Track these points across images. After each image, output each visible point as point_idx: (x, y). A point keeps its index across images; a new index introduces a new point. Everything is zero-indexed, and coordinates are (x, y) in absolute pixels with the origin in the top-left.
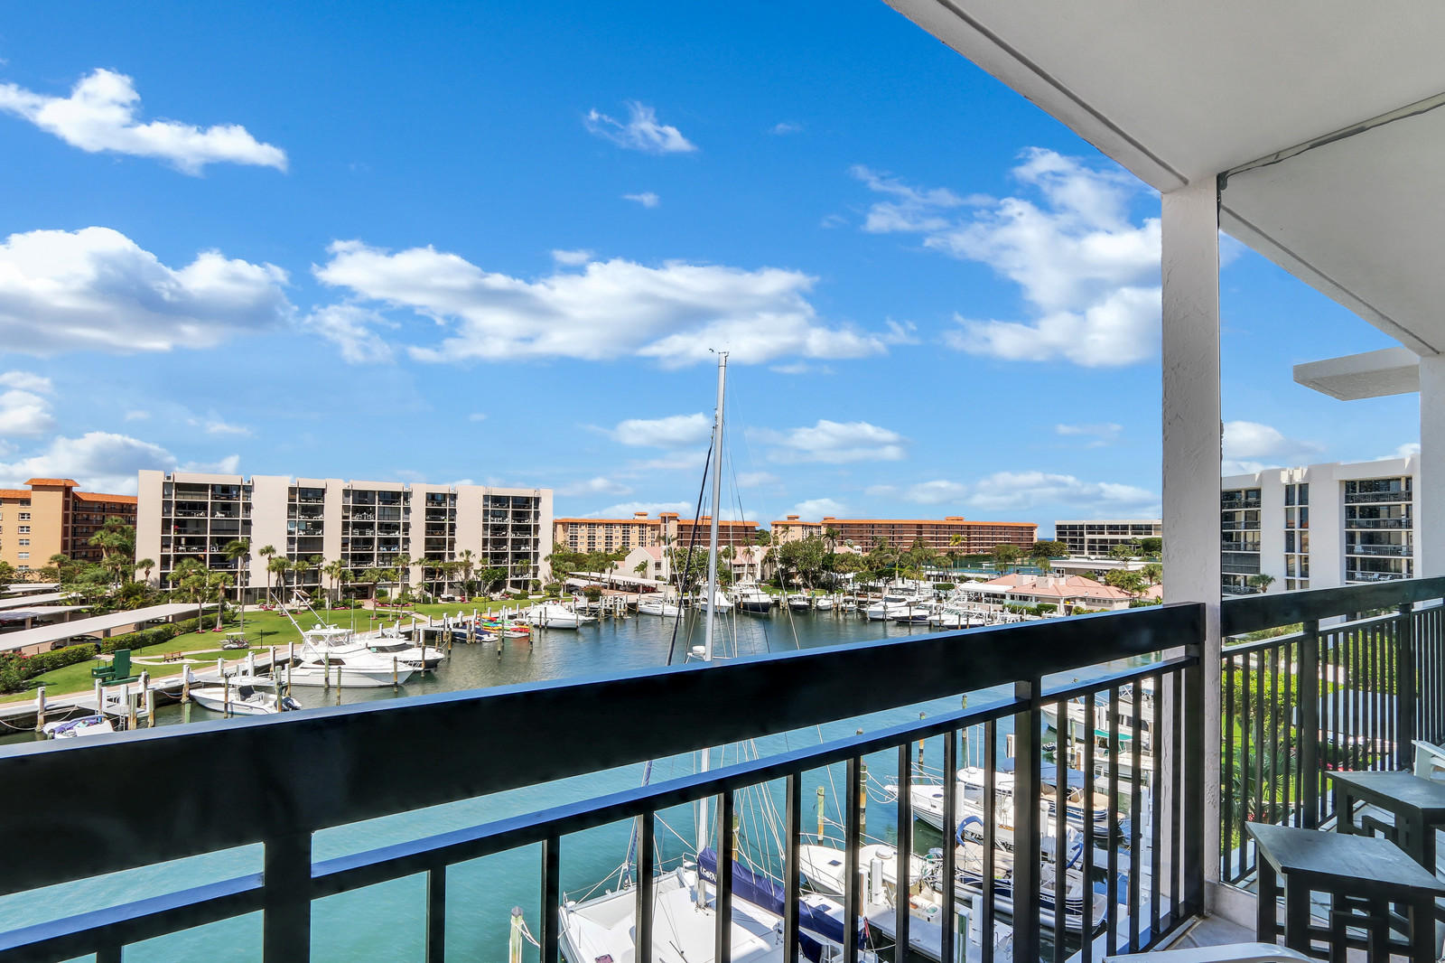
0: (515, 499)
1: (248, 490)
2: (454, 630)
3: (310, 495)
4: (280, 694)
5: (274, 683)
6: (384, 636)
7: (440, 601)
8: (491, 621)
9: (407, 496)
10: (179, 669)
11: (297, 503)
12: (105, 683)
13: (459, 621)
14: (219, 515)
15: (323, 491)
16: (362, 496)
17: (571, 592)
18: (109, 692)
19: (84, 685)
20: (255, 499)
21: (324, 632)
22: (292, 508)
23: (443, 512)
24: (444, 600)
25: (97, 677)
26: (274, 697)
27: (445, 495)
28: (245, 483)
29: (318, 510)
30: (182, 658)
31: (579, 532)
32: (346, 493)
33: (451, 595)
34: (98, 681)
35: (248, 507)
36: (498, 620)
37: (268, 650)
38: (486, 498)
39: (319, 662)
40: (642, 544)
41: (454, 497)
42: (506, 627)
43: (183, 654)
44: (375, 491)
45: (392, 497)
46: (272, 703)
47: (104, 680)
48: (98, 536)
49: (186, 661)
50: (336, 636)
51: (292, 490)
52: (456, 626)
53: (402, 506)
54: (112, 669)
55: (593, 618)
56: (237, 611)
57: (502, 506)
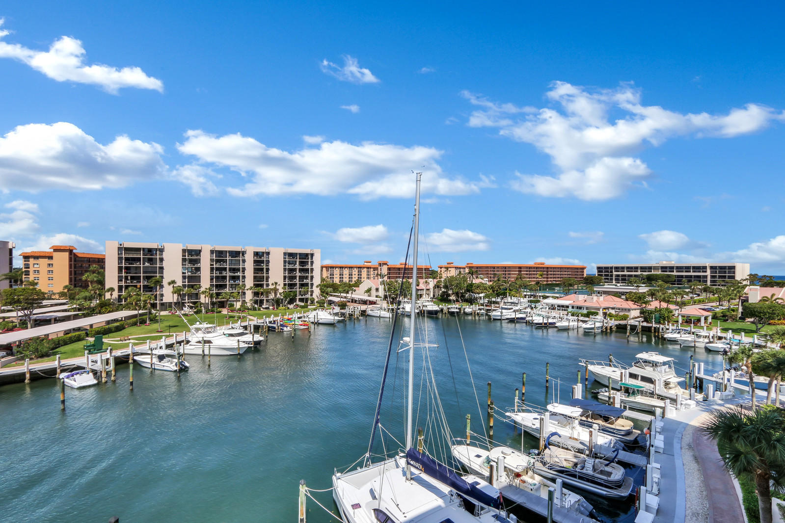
0: (300, 254)
1: (161, 251)
2: (269, 325)
3: (193, 253)
4: (179, 359)
5: (175, 353)
6: (233, 328)
7: (262, 309)
8: (288, 320)
9: (244, 253)
10: (127, 346)
11: (187, 257)
12: (90, 353)
13: (272, 320)
14: (147, 264)
15: (200, 251)
16: (220, 253)
17: (331, 304)
18: (92, 357)
19: (80, 354)
20: (165, 255)
21: (201, 326)
22: (184, 260)
23: (262, 262)
24: (264, 308)
25: (86, 349)
26: (176, 360)
27: (263, 252)
28: (160, 247)
29: (197, 261)
30: (129, 339)
31: (335, 272)
32: (212, 252)
33: (267, 306)
34: (86, 352)
35: (161, 260)
36: (292, 320)
37: (173, 336)
38: (285, 254)
39: (199, 342)
40: (368, 278)
41: (268, 253)
42: (296, 323)
43: (130, 337)
44: (226, 251)
45: (235, 254)
46: (174, 364)
47: (90, 351)
48: (86, 275)
49: (132, 341)
50: (207, 328)
51: (184, 251)
52: (270, 322)
53: (241, 259)
54: (94, 345)
55: (343, 318)
56: (157, 314)
57: (293, 258)
